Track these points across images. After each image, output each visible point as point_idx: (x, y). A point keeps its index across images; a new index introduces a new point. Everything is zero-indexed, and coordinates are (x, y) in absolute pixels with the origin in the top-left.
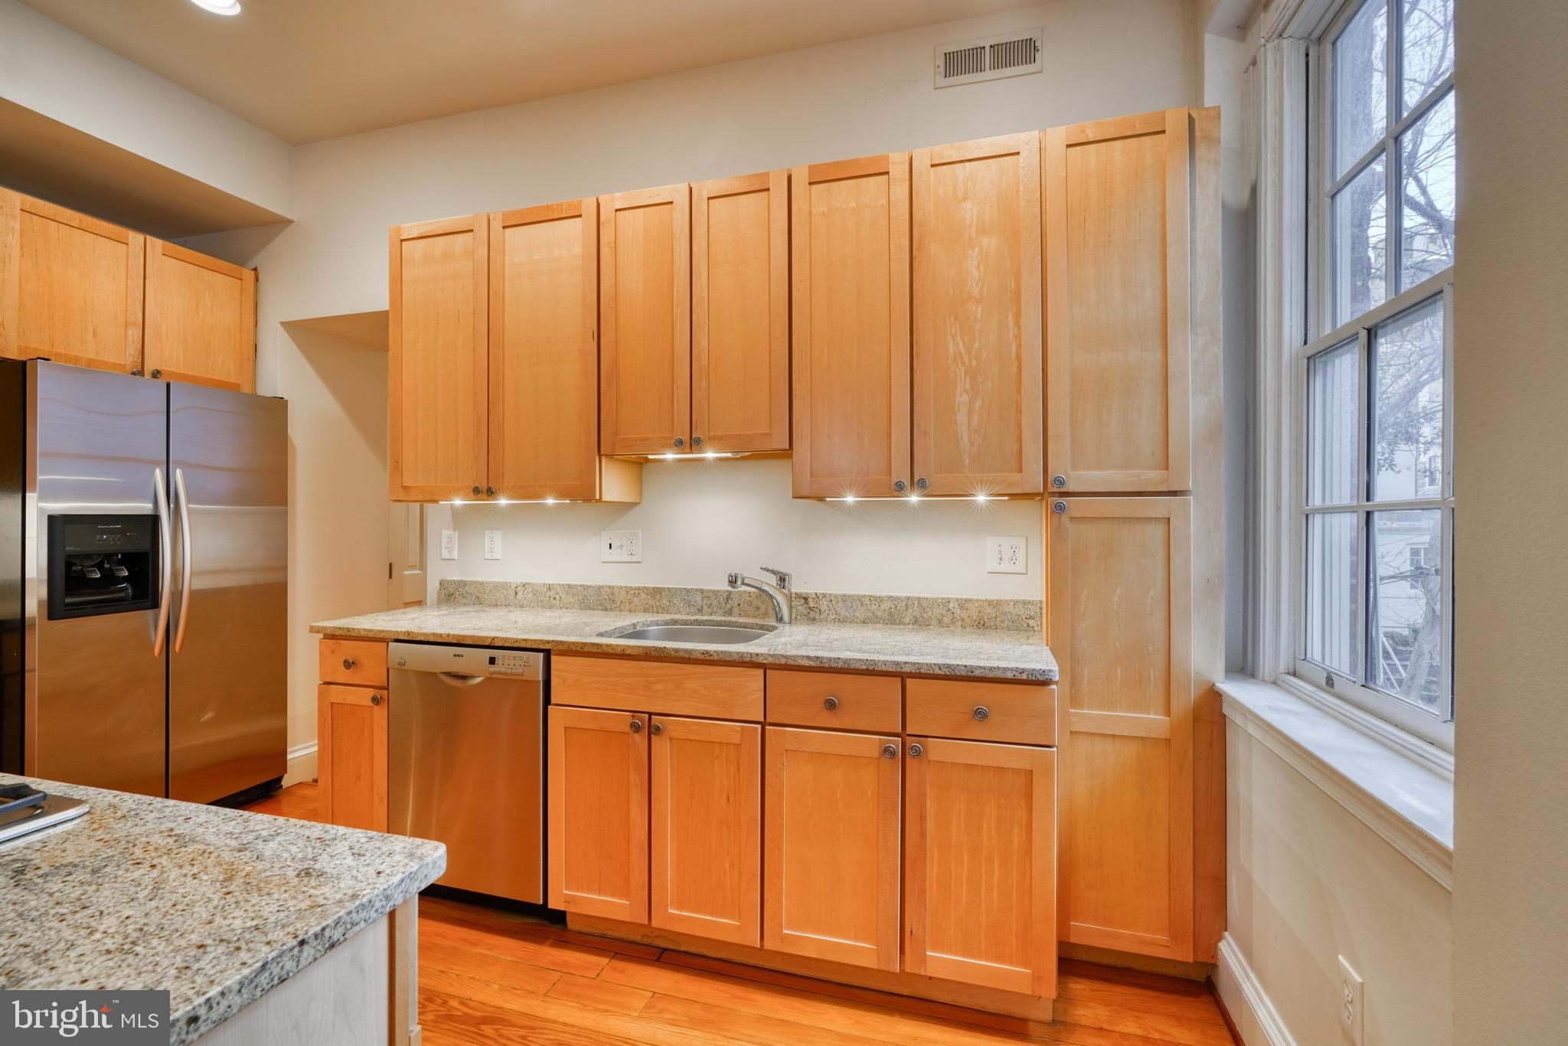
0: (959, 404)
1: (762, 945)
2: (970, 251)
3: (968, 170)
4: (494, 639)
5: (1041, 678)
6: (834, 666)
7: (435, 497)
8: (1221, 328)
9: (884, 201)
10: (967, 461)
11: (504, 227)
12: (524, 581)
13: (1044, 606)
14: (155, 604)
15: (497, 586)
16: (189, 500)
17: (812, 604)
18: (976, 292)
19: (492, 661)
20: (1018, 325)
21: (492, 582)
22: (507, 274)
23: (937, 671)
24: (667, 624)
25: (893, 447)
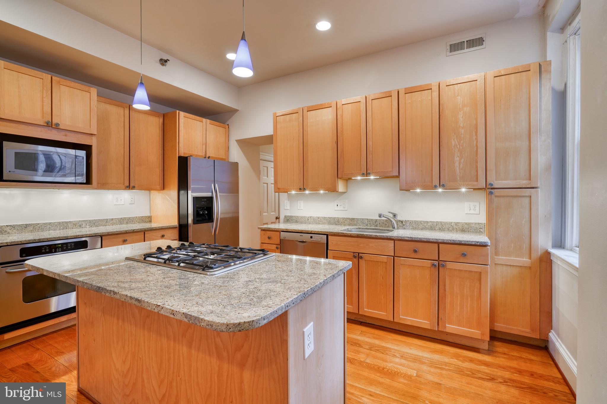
0: (456, 161)
1: (394, 321)
2: (460, 112)
3: (459, 86)
4: (312, 231)
5: (484, 244)
6: (416, 240)
7: (287, 191)
8: (551, 133)
9: (430, 98)
10: (459, 179)
11: (307, 111)
12: (311, 216)
13: (486, 224)
14: (212, 221)
15: (302, 217)
16: (219, 193)
17: (404, 224)
18: (462, 125)
19: (311, 237)
20: (476, 135)
21: (300, 216)
22: (308, 125)
23: (450, 242)
24: (357, 229)
25: (433, 174)
